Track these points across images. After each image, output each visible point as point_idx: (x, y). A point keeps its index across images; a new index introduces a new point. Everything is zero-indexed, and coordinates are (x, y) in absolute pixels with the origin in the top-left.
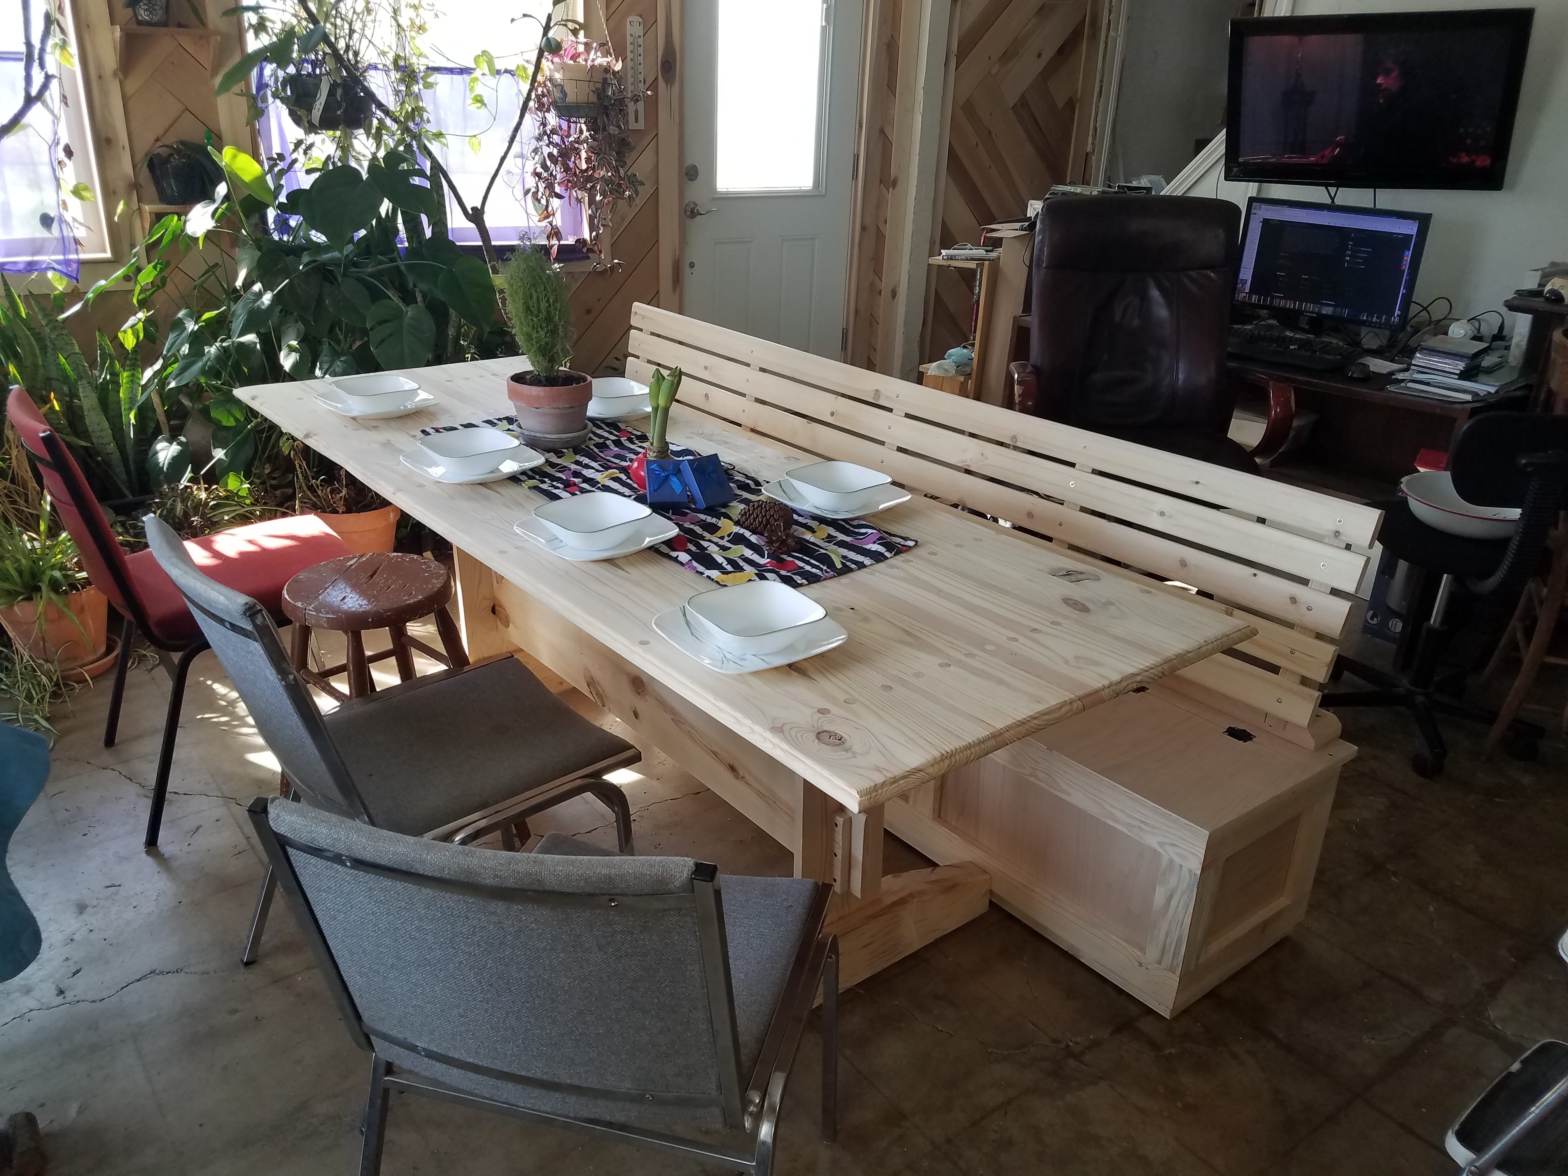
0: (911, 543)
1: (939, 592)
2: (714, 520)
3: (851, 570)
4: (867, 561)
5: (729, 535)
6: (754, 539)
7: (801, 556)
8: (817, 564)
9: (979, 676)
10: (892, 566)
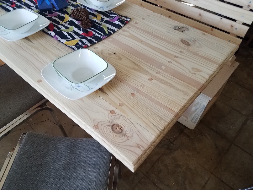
0: (129, 20)
1: (141, 41)
2: (62, 15)
3: (111, 34)
4: (116, 29)
5: (68, 21)
6: (77, 22)
7: (94, 29)
8: (100, 32)
9: (163, 83)
10: (124, 31)
